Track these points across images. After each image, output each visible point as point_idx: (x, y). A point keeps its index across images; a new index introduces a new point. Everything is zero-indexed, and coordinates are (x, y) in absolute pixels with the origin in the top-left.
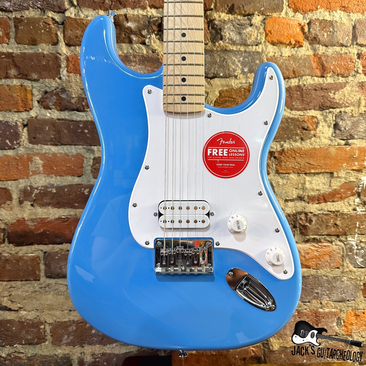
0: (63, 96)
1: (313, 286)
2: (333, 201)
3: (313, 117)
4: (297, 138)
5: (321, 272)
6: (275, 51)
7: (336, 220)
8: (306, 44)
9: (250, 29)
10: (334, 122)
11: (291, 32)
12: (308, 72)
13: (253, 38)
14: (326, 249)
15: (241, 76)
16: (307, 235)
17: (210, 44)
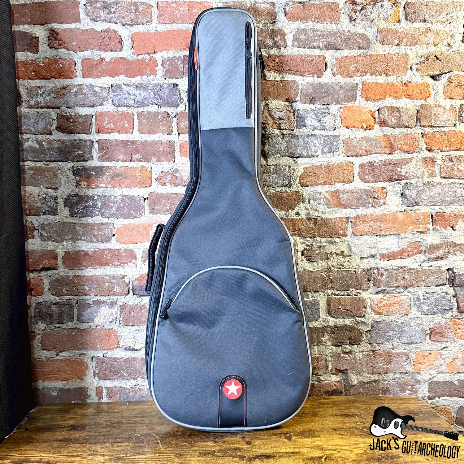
0: (177, 175)
1: (385, 329)
2: (401, 258)
3: (384, 188)
4: (370, 205)
5: (392, 318)
6: (349, 134)
7: (404, 274)
8: (377, 126)
9: (329, 116)
10: (401, 192)
11: (363, 118)
12: (378, 150)
13: (331, 125)
14: (396, 299)
15: (322, 155)
16: (379, 287)
17: (295, 130)
